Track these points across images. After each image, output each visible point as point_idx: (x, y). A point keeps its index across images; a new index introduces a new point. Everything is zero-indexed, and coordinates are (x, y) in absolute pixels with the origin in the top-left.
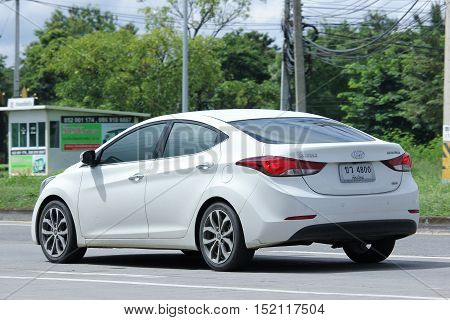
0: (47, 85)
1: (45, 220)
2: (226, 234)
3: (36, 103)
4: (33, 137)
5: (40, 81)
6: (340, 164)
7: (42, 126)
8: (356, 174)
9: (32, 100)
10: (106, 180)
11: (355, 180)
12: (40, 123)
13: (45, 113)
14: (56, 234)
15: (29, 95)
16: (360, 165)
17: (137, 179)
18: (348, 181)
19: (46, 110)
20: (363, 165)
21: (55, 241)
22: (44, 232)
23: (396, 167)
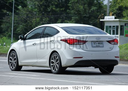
0: (119, 11)
1: (10, 57)
2: (57, 63)
3: (115, 18)
4: (113, 31)
5: (117, 10)
6: (92, 41)
7: (117, 27)
8: (97, 45)
9: (114, 17)
10: (27, 45)
11: (97, 47)
12: (116, 26)
13: (119, 22)
14: (13, 62)
15: (113, 15)
16: (99, 42)
17: (35, 45)
18: (95, 47)
19: (119, 21)
20: (100, 42)
21: (13, 64)
22: (10, 61)
23: (112, 43)
